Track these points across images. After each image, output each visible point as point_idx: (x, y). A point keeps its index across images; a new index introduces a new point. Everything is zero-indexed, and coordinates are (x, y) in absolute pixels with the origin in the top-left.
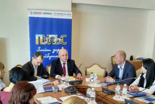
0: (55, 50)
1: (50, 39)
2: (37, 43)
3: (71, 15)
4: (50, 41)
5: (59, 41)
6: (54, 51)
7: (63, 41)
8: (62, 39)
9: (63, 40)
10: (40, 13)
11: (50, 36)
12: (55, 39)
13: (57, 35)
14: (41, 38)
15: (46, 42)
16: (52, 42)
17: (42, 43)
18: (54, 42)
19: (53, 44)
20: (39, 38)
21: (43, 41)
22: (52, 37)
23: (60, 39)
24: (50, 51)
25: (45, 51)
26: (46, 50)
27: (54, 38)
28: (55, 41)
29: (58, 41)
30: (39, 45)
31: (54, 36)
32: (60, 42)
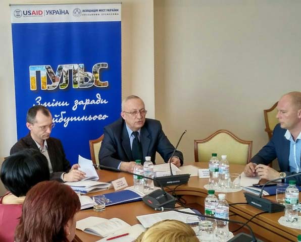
0: (80, 103)
1: (67, 74)
2: (33, 87)
3: (118, 10)
4: (67, 81)
5: (90, 80)
6: (76, 105)
7: (98, 79)
8: (95, 73)
9: (98, 75)
10: (39, 13)
11: (66, 68)
12: (77, 75)
13: (82, 65)
14: (44, 74)
15: (57, 84)
16: (70, 82)
17: (45, 87)
18: (76, 83)
19: (74, 87)
20: (38, 73)
21: (49, 82)
22: (70, 71)
23: (90, 74)
24: (67, 104)
25: (53, 105)
26: (55, 103)
27: (76, 72)
28: (78, 79)
29: (86, 80)
30: (39, 92)
31: (76, 66)
32: (93, 81)
